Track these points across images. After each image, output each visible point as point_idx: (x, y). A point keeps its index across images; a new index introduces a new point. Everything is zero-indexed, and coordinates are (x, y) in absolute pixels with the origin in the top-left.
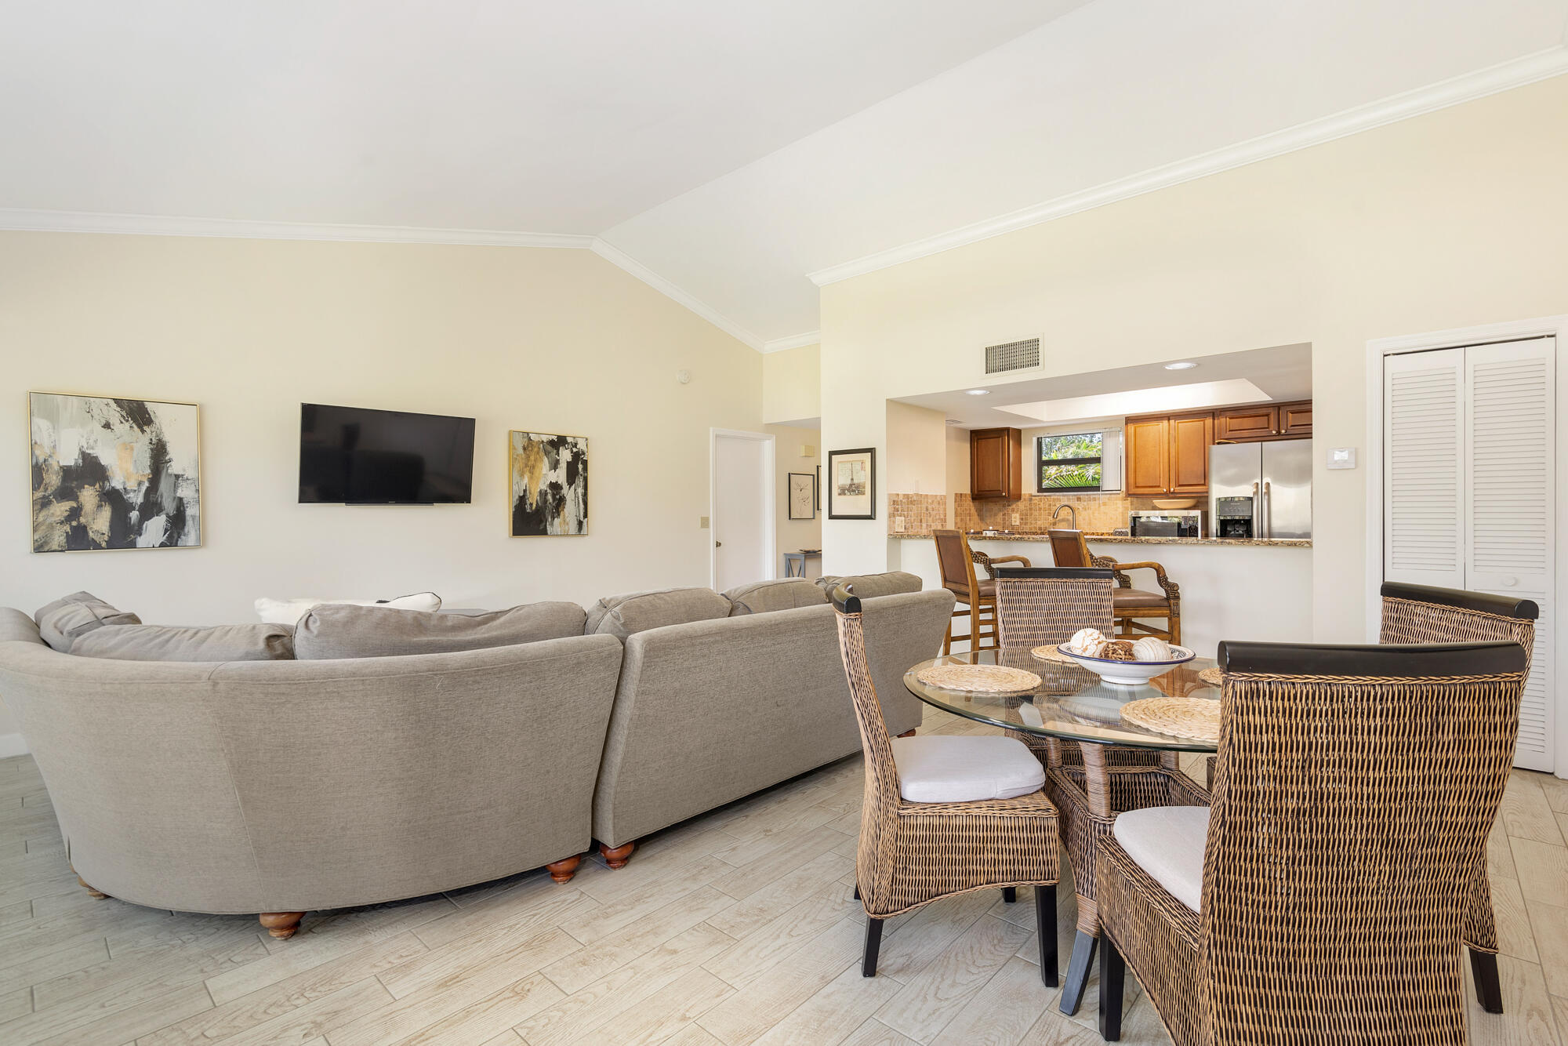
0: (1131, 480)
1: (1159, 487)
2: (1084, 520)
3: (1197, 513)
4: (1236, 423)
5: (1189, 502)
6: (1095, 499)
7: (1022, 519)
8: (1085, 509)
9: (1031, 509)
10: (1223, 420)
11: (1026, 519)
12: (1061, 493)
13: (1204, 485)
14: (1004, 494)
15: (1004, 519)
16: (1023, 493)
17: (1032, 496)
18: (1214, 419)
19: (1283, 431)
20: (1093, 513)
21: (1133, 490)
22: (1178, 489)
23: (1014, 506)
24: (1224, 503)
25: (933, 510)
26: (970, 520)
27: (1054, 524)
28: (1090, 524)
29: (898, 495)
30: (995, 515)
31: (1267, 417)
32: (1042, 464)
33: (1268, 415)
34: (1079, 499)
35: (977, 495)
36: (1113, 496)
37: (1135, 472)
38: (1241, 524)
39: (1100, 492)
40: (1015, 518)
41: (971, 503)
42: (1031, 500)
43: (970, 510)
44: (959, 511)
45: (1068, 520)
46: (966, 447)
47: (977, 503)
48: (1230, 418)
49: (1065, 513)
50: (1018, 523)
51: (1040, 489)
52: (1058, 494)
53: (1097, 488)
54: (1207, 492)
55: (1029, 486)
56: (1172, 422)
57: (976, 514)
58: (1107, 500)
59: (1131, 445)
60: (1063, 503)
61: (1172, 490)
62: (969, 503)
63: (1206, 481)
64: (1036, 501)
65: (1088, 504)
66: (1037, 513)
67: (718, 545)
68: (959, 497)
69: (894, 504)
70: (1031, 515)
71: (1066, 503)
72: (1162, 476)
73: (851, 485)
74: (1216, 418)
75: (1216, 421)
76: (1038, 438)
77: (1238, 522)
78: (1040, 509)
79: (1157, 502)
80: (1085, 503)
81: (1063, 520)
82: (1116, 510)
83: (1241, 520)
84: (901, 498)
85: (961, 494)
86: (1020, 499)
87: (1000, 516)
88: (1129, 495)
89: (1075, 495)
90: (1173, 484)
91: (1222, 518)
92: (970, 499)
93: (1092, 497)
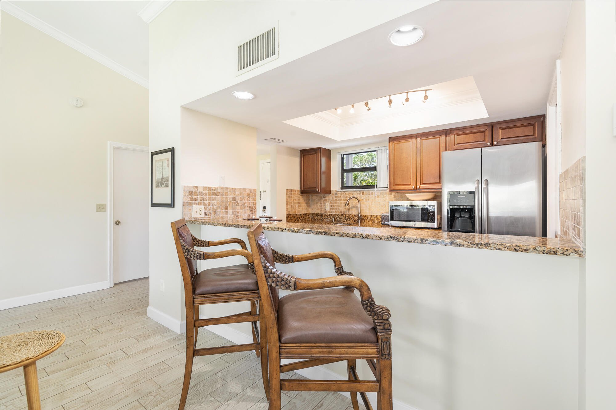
0: (392, 181)
1: (410, 185)
2: (366, 206)
3: (434, 203)
4: (461, 138)
5: (430, 196)
6: (372, 194)
7: (331, 206)
8: (366, 200)
9: (336, 200)
10: (452, 136)
11: (334, 206)
12: (353, 190)
13: (440, 183)
14: (317, 190)
15: (321, 206)
16: (332, 189)
17: (336, 191)
18: (446, 136)
19: (495, 143)
20: (372, 203)
21: (393, 187)
22: (422, 186)
23: (327, 198)
24: (453, 195)
25: (241, 200)
26: (299, 206)
27: (349, 209)
28: (369, 210)
29: (197, 187)
30: (317, 203)
31: (483, 133)
32: (344, 171)
33: (484, 132)
34: (363, 193)
35: (303, 191)
36: (383, 191)
37: (395, 175)
38: (466, 212)
39: (375, 189)
40: (327, 205)
41: (300, 196)
42: (336, 194)
43: (299, 200)
44: (289, 200)
45: (357, 207)
46: (297, 160)
47: (305, 195)
48: (457, 135)
49: (354, 203)
50: (329, 209)
51: (343, 187)
52: (351, 190)
53: (373, 186)
54: (441, 188)
55: (335, 185)
56: (418, 139)
57: (304, 202)
58: (379, 195)
59: (392, 157)
60: (354, 196)
61: (418, 187)
62: (298, 197)
63: (441, 180)
64: (339, 195)
65: (368, 196)
66: (339, 202)
67: (118, 223)
68: (290, 192)
69: (190, 195)
70: (336, 203)
71: (356, 196)
72: (411, 177)
73: (162, 179)
74: (447, 136)
75: (447, 138)
76: (341, 155)
77: (463, 210)
78: (341, 200)
79: (408, 195)
80: (367, 196)
81: (354, 207)
82: (385, 201)
83: (466, 209)
84: (200, 190)
85: (292, 190)
86: (331, 194)
87: (319, 204)
88: (391, 191)
89: (361, 191)
90: (419, 183)
91: (451, 207)
92: (300, 193)
93: (371, 192)
